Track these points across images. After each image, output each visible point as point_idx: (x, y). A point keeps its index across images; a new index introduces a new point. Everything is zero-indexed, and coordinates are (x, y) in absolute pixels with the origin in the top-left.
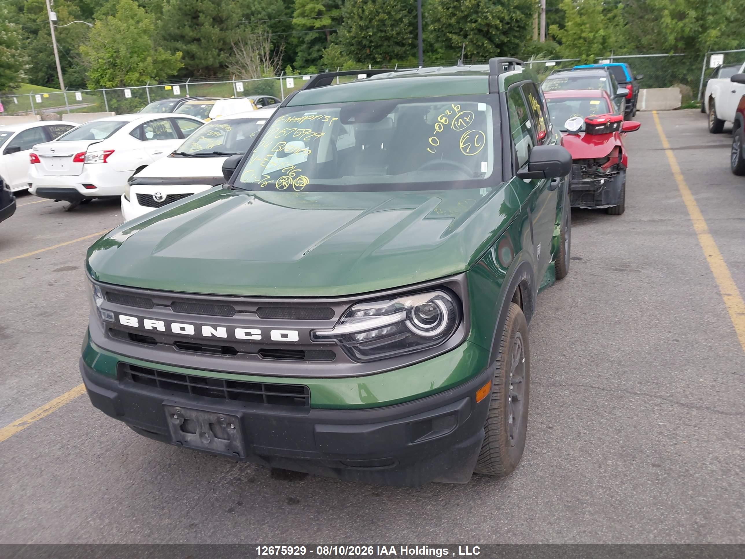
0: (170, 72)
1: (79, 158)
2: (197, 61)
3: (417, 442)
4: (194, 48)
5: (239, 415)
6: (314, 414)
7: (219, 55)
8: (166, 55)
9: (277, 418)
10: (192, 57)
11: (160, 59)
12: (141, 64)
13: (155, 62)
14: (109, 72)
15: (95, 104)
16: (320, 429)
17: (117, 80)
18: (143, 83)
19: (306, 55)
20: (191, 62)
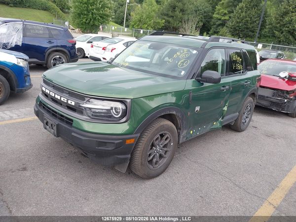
0: (158, 26)
1: (104, 49)
2: (170, 25)
3: (99, 148)
4: (170, 19)
5: (57, 123)
6: (73, 129)
7: (179, 23)
8: (159, 20)
9: (65, 127)
10: (169, 22)
11: (156, 21)
12: (149, 22)
13: (154, 22)
14: (138, 23)
15: (130, 34)
16: (73, 134)
17: (139, 27)
18: (148, 29)
19: (215, 30)
20: (168, 25)
